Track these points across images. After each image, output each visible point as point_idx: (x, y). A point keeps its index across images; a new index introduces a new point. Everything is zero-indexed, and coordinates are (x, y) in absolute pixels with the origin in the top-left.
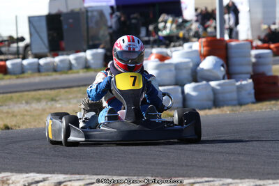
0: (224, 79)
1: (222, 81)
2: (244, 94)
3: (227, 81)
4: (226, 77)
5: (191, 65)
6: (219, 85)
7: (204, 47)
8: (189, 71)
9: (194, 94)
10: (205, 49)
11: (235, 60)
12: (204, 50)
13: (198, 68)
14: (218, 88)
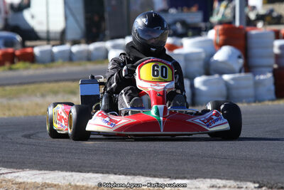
0: (240, 72)
1: (237, 75)
2: (262, 90)
3: (243, 75)
4: (243, 70)
5: (203, 56)
6: (233, 79)
7: (220, 35)
8: (201, 63)
9: (203, 88)
10: (221, 38)
11: (255, 51)
12: (219, 39)
13: (212, 60)
14: (232, 82)
